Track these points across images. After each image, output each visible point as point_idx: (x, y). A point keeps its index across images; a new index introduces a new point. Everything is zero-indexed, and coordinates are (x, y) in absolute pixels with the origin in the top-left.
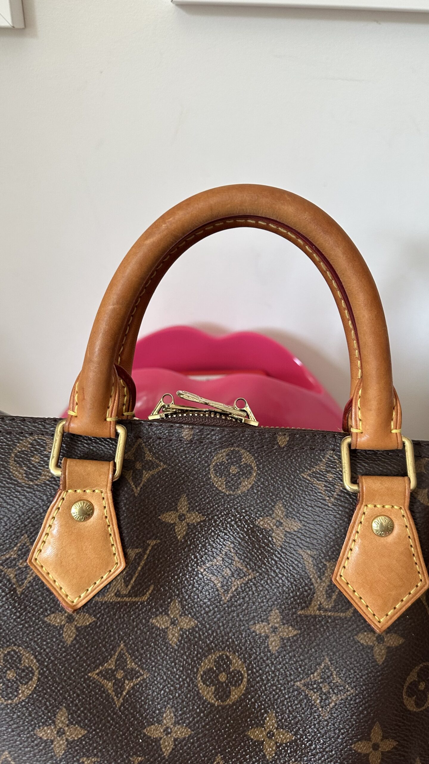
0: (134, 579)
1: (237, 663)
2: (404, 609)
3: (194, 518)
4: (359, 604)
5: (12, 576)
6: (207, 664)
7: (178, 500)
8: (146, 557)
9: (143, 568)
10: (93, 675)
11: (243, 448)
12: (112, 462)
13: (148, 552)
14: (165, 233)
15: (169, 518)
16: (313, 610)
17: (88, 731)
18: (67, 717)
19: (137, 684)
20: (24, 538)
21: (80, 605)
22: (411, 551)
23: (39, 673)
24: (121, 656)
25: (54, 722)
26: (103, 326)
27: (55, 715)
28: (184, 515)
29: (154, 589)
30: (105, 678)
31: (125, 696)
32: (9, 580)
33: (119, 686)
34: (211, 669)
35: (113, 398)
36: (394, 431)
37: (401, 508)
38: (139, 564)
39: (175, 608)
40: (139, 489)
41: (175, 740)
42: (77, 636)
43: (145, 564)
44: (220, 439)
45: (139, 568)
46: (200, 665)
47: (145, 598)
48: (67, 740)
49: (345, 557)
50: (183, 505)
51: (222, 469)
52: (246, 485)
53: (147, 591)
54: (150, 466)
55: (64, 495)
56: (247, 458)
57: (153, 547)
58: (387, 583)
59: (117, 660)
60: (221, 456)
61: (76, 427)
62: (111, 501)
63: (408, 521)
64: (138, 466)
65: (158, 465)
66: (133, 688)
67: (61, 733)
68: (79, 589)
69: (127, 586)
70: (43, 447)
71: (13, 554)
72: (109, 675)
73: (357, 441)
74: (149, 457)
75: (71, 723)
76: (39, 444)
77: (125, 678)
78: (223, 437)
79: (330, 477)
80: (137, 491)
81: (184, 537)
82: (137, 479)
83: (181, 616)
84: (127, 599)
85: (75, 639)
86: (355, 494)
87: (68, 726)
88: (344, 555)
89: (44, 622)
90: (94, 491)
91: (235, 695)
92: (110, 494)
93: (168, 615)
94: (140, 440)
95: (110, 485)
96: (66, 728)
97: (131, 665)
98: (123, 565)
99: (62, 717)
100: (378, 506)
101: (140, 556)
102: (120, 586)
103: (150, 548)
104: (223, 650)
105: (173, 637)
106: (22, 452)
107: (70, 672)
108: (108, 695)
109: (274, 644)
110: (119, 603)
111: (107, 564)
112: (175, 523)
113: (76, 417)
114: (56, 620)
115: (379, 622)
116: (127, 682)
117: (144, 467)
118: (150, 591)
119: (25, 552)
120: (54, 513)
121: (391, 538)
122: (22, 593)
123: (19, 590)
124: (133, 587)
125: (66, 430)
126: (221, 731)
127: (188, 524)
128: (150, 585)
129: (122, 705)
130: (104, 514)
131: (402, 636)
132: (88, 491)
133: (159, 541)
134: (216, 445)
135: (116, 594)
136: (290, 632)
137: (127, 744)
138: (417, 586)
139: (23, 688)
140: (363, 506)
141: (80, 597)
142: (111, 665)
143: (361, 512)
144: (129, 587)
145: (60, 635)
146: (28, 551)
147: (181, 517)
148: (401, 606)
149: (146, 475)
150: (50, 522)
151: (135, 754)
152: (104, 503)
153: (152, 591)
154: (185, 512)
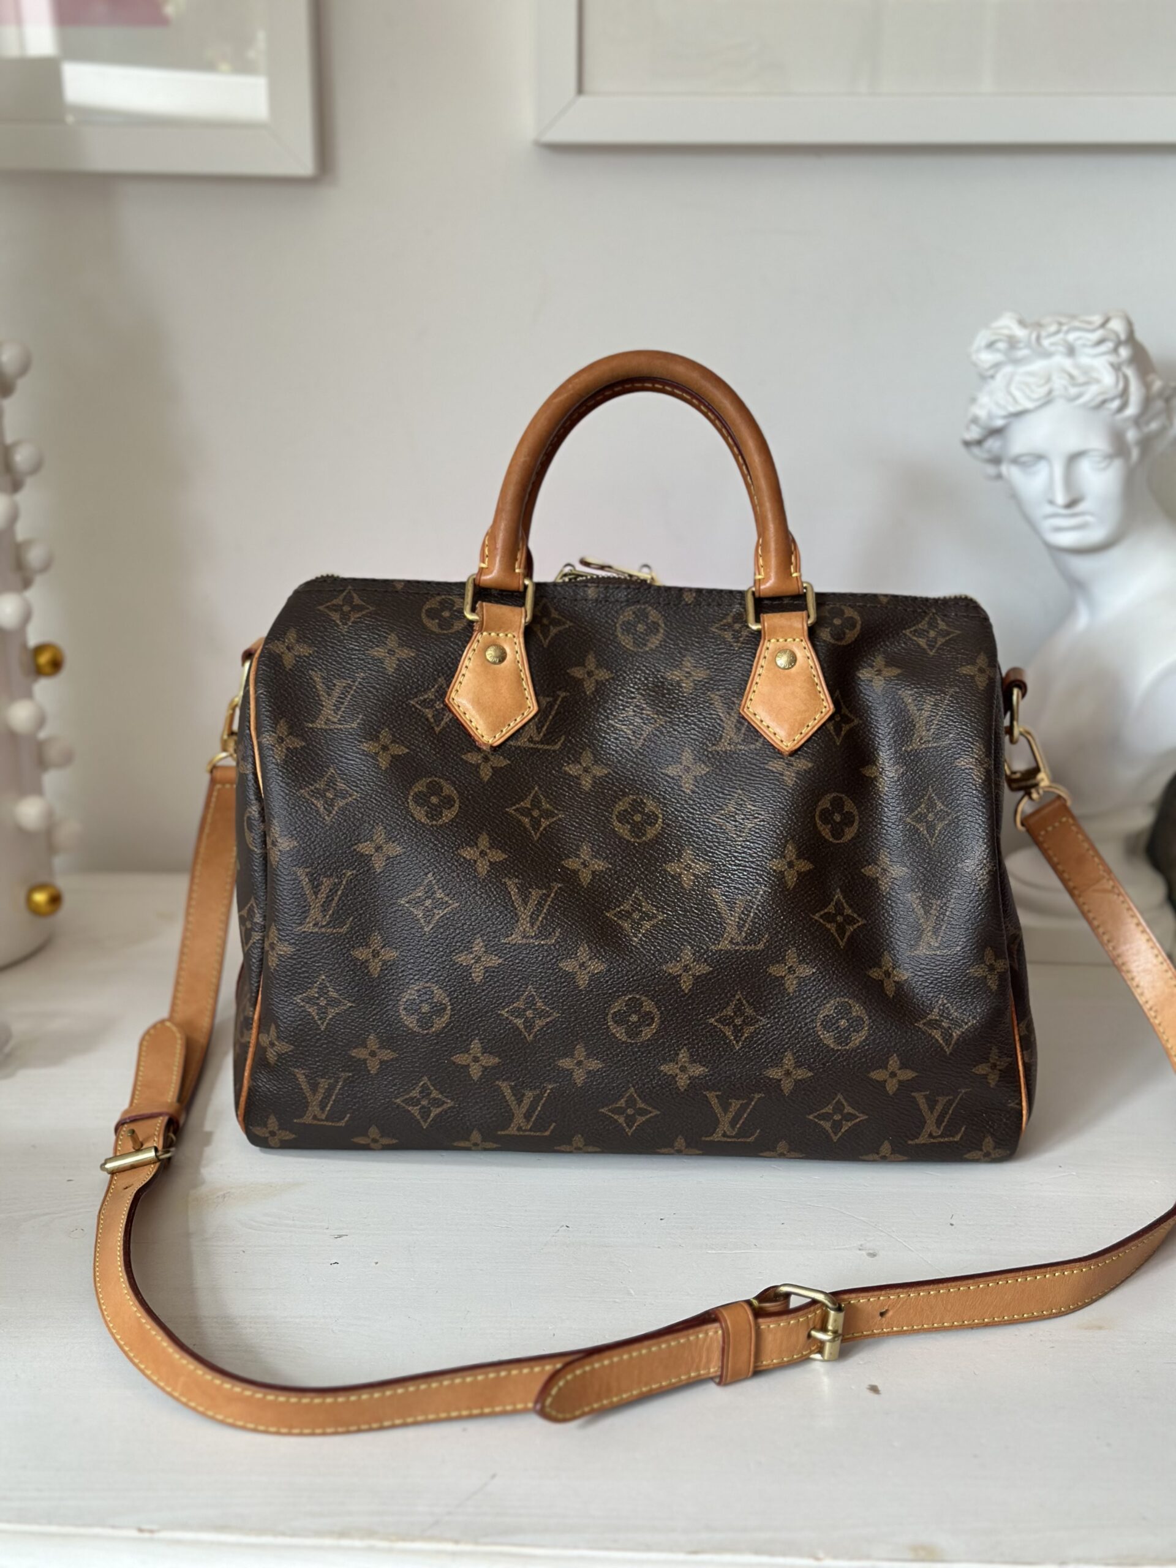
0: (545, 727)
1: (651, 805)
2: (810, 734)
3: (603, 675)
4: (767, 732)
5: (430, 716)
6: (621, 806)
7: (586, 656)
8: (556, 707)
9: (553, 718)
10: (511, 810)
11: (650, 605)
12: (523, 609)
13: (558, 702)
14: (572, 392)
15: (578, 672)
16: (724, 746)
17: (509, 856)
18: (489, 842)
19: (553, 822)
20: (441, 680)
21: (495, 744)
22: (814, 681)
23: (460, 801)
24: (535, 796)
25: (476, 844)
26: (515, 477)
27: (477, 839)
28: (592, 671)
29: (565, 739)
30: (522, 814)
31: (542, 832)
32: (427, 720)
33: (536, 823)
34: (625, 810)
35: (521, 551)
36: (795, 575)
37: (802, 641)
38: (550, 712)
39: (587, 758)
40: (547, 641)
41: (593, 872)
42: (493, 774)
43: (556, 714)
44: (626, 596)
45: (551, 717)
46: (614, 806)
47: (557, 747)
48: (489, 861)
49: (752, 690)
50: (591, 662)
51: (628, 628)
52: (654, 641)
53: (559, 741)
54: (556, 623)
55: (479, 637)
56: (654, 615)
57: (563, 698)
58: (792, 709)
59: (532, 801)
60: (628, 615)
61: (488, 578)
62: (522, 646)
63: (810, 652)
64: (545, 621)
65: (564, 623)
66: (549, 826)
67: (483, 854)
68: (495, 728)
69: (539, 733)
70: (451, 604)
71: (430, 695)
72: (527, 812)
73: (759, 586)
74: (555, 615)
75: (493, 847)
76: (447, 602)
77: (541, 816)
78: (628, 594)
79: (737, 626)
80: (546, 643)
81: (593, 693)
82: (545, 631)
83: (593, 764)
84: (540, 746)
85: (491, 777)
86: (759, 632)
87: (489, 849)
88: (750, 688)
89: (462, 759)
90: (506, 635)
91: (651, 833)
92: (522, 640)
93: (581, 764)
94: (545, 600)
95: (522, 630)
96: (488, 851)
97: (546, 806)
98: (534, 709)
99: (484, 841)
100: (781, 640)
101: (551, 705)
102: (532, 731)
103: (560, 699)
104: (638, 794)
105: (587, 783)
106: (432, 609)
107: (489, 805)
108: (525, 828)
109: (688, 786)
110: (532, 748)
111: (521, 706)
112: (583, 679)
113: (487, 568)
114: (472, 758)
115: (787, 746)
116: (542, 820)
117: (550, 623)
118: (561, 741)
119: (442, 693)
120: (470, 655)
121: (794, 670)
122: (440, 732)
123: (437, 730)
124: (544, 735)
125: (477, 582)
126: (638, 866)
127: (596, 681)
128: (561, 736)
129: (540, 838)
130: (516, 658)
131: (811, 761)
132: (501, 635)
133: (568, 694)
134: (622, 602)
135: (528, 740)
136: (702, 769)
137: (547, 872)
138: (822, 712)
139: (445, 812)
140: (766, 641)
141: (495, 737)
142: (526, 804)
143: (764, 648)
144: (542, 734)
145: (478, 772)
146: (445, 693)
147: (590, 674)
148: (808, 731)
149: (553, 631)
150: (467, 663)
151: (555, 881)
152: (517, 648)
153: (564, 742)
154: (593, 669)
